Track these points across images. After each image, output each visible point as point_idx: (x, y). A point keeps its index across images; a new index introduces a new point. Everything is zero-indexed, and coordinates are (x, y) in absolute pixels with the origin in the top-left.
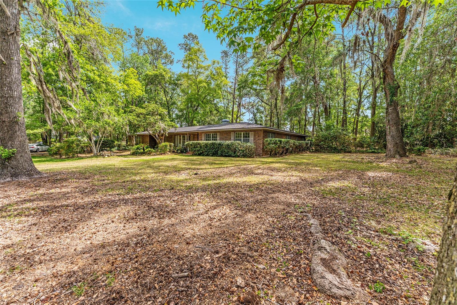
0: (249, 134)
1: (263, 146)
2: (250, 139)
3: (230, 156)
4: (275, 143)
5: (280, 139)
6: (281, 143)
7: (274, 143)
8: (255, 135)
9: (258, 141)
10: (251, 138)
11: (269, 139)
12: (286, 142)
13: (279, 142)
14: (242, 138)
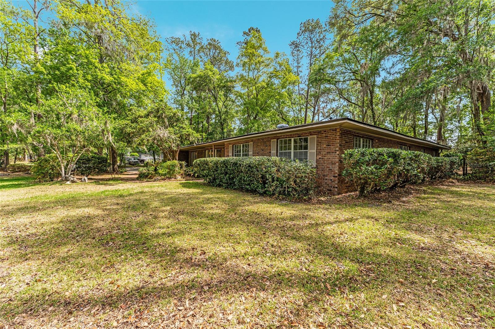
0: (306, 140)
1: (341, 168)
2: (309, 151)
3: (253, 192)
4: (377, 162)
5: (394, 150)
6: (396, 162)
7: (375, 162)
8: (319, 143)
9: (329, 156)
10: (312, 151)
11: (356, 152)
12: (411, 159)
13: (391, 160)
14: (292, 151)
